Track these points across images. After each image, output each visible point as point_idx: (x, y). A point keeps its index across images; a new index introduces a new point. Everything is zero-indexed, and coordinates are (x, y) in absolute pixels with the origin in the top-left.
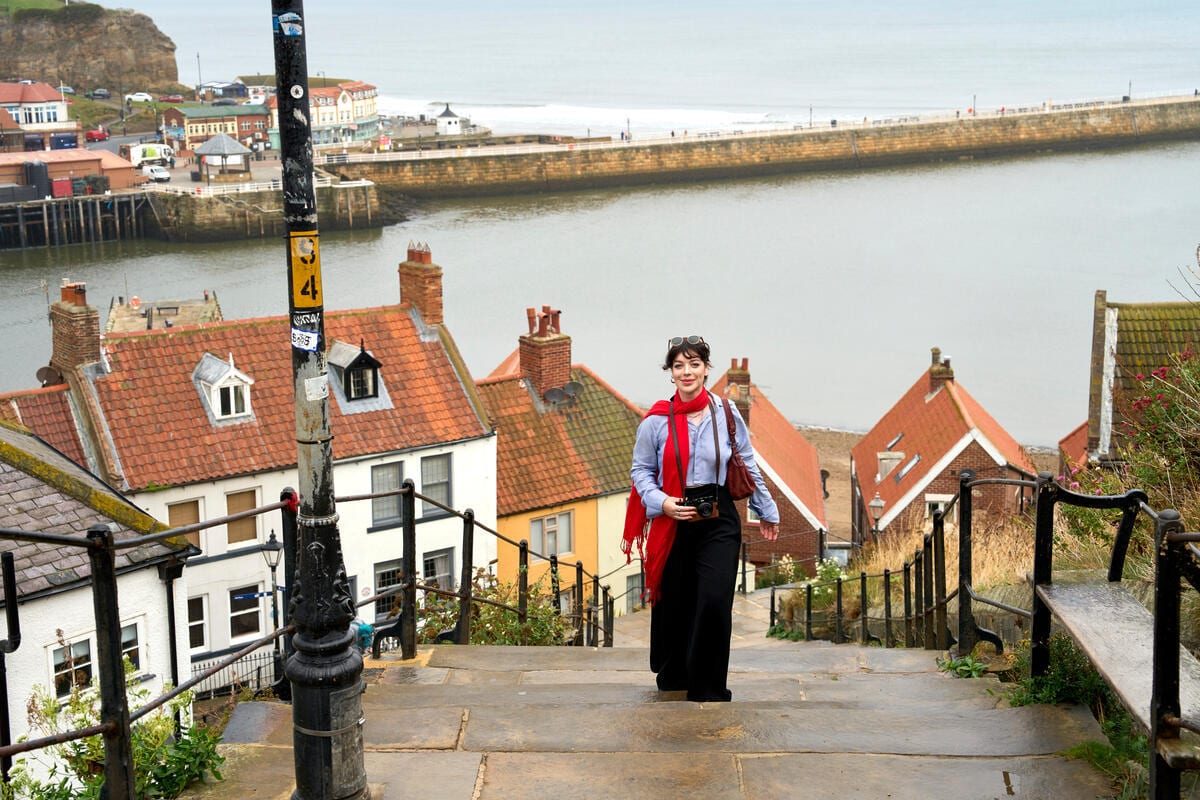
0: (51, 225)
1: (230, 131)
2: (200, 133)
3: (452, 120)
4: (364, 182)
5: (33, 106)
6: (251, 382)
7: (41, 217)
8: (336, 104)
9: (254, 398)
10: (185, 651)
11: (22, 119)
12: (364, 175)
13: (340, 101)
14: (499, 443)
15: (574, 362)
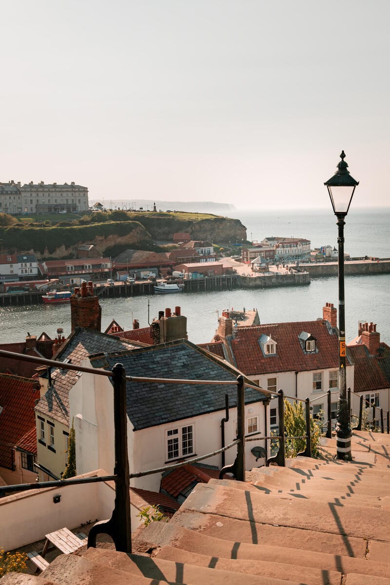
0: (206, 285)
1: (262, 255)
2: (253, 256)
3: (336, 252)
4: (305, 273)
5: (203, 248)
6: (276, 343)
7: (204, 283)
8: (297, 246)
9: (277, 349)
10: (269, 426)
11: (200, 252)
12: (305, 270)
13: (298, 246)
14: (355, 368)
15: (381, 341)
